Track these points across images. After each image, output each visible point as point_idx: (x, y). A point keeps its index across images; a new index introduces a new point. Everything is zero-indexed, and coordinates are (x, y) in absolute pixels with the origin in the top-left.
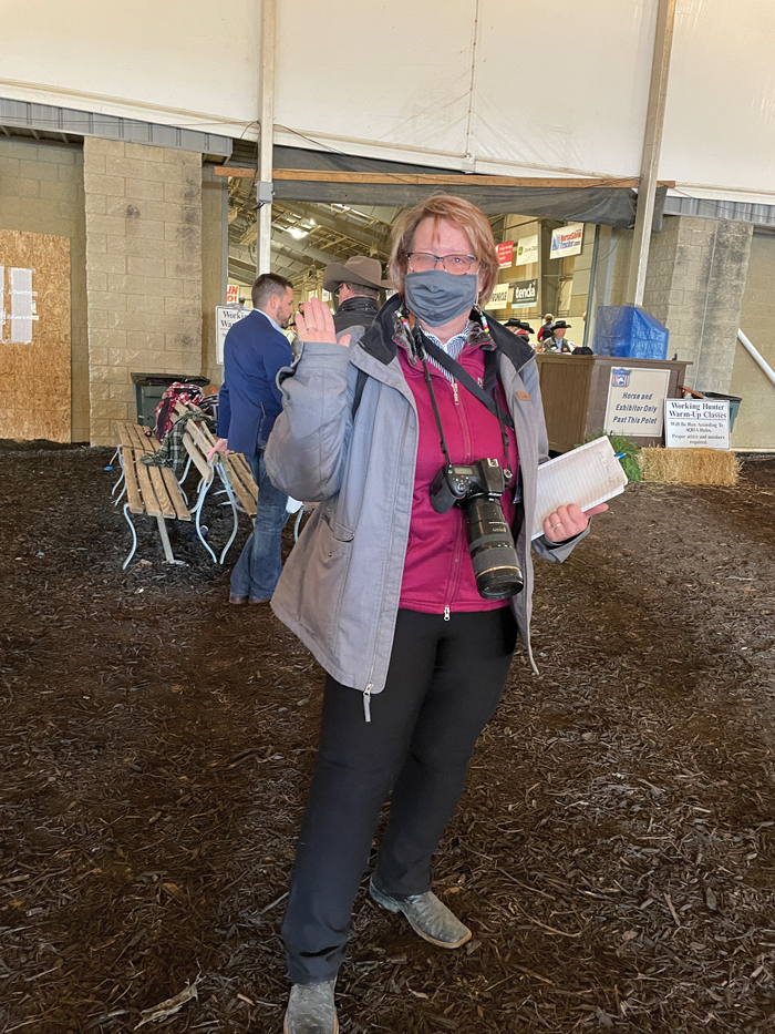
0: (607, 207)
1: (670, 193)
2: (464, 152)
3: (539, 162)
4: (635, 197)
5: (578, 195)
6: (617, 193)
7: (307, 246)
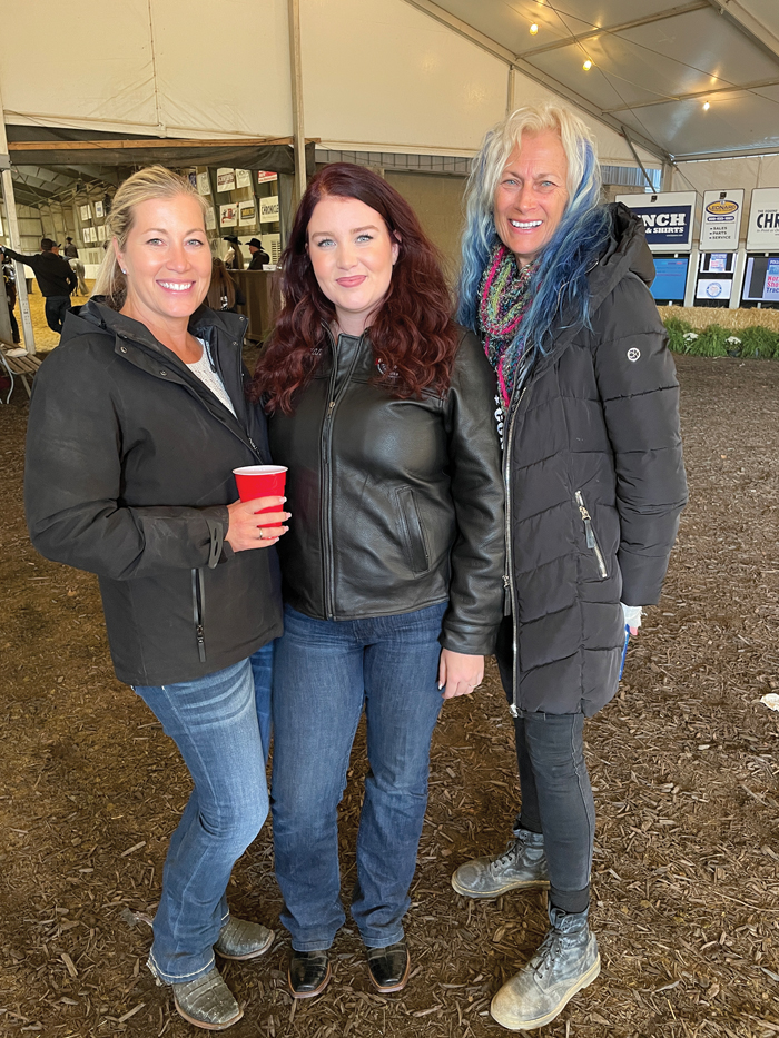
0: (273, 159)
1: (317, 147)
2: (156, 123)
3: (216, 128)
4: (292, 150)
5: (249, 151)
6: (278, 149)
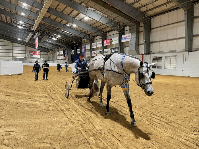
7: (57, 42)
